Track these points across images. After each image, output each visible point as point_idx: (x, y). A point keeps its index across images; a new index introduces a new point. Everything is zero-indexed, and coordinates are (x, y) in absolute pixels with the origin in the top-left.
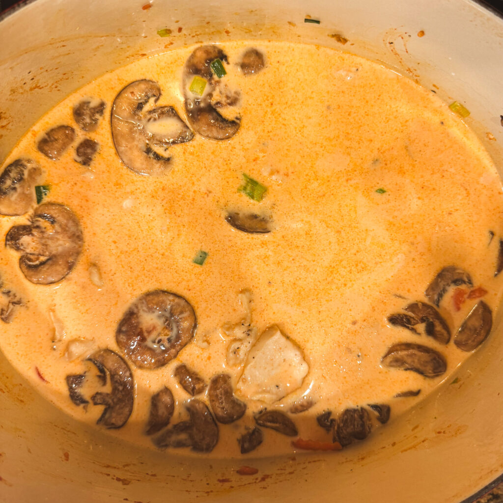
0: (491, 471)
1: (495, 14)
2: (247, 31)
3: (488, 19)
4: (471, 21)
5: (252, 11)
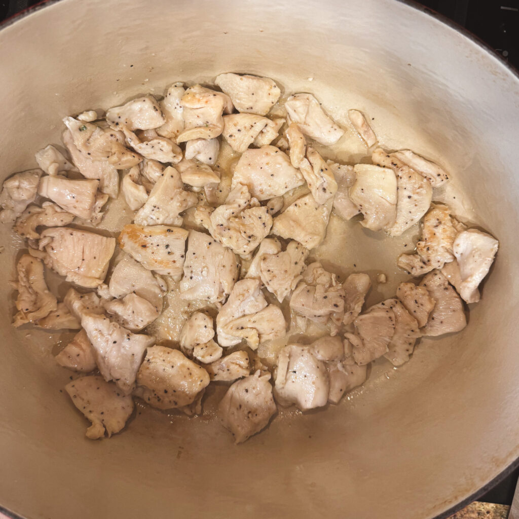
0: (445, 502)
3: (483, 57)
4: (467, 57)
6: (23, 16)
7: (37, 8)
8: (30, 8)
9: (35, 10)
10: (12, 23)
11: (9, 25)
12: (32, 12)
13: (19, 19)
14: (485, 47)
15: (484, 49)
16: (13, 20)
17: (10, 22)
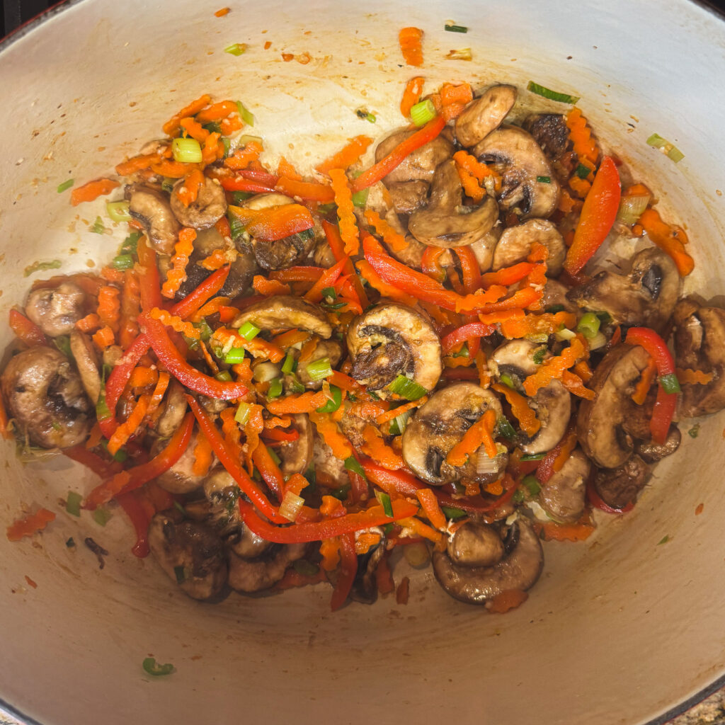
0: (714, 667)
1: (715, 15)
2: (364, 43)
3: (707, 23)
4: (682, 26)
5: (370, 15)
6: (39, 23)
7: (58, 10)
8: (49, 10)
9: (56, 13)
10: (24, 34)
11: (20, 37)
12: (52, 16)
13: (34, 27)
14: (709, 9)
15: (708, 11)
16: (24, 30)
17: (20, 33)
